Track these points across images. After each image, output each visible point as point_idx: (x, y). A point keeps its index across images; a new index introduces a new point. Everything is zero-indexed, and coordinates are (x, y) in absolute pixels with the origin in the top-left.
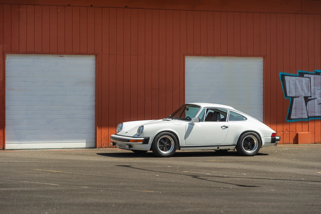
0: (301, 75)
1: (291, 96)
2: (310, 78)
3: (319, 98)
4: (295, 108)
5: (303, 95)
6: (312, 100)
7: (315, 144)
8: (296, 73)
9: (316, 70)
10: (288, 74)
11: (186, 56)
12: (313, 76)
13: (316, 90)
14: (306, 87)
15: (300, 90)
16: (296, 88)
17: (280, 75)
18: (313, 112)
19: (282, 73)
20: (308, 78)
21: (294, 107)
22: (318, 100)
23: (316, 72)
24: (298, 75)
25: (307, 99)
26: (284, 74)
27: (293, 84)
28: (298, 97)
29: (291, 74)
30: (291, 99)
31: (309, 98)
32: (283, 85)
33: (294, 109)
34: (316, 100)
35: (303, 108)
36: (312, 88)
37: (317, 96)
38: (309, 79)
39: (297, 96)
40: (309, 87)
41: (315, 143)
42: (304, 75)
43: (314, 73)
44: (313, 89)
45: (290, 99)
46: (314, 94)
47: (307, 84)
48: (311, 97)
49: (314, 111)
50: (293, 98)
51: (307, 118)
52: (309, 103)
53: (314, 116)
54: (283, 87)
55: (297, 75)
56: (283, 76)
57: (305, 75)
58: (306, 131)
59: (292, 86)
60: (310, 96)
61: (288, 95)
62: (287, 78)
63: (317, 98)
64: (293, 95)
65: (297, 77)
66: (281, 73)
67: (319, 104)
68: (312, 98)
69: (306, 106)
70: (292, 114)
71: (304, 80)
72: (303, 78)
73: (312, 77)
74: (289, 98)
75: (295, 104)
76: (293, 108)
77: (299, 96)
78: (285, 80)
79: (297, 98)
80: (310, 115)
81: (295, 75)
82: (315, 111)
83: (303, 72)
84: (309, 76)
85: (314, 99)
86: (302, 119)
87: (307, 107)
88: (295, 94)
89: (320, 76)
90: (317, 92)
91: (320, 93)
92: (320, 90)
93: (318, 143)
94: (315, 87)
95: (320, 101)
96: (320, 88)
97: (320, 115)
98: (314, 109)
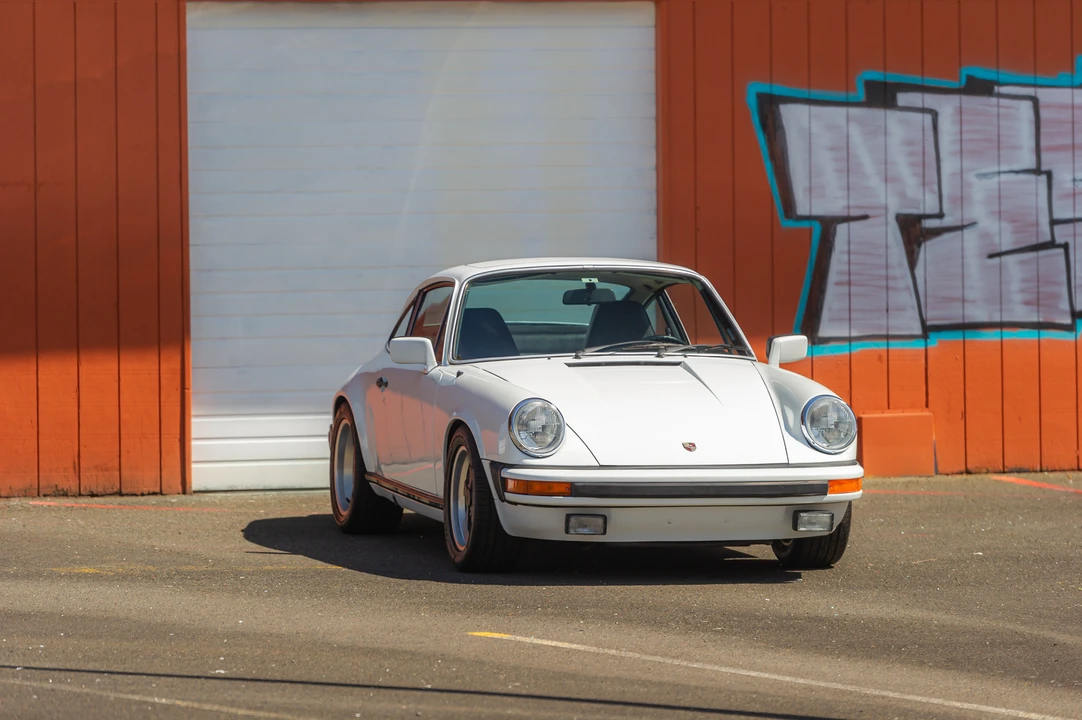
0: (882, 96)
1: (817, 211)
2: (935, 114)
3: (987, 223)
4: (846, 278)
5: (895, 206)
6: (946, 236)
7: (964, 476)
8: (848, 86)
9: (967, 71)
10: (803, 93)
11: (189, 6)
12: (955, 99)
13: (970, 177)
14: (912, 165)
15: (876, 182)
16: (848, 167)
17: (752, 101)
18: (952, 300)
19: (764, 88)
20: (923, 110)
21: (840, 273)
22: (985, 236)
23: (970, 79)
24: (861, 94)
25: (914, 231)
26: (778, 90)
27: (832, 149)
28: (865, 217)
29: (816, 94)
30: (817, 228)
31: (929, 224)
32: (773, 157)
33: (838, 284)
34: (969, 235)
35: (895, 278)
36: (949, 166)
37: (977, 211)
38: (928, 118)
39: (854, 213)
40: (931, 164)
41: (968, 472)
42: (894, 98)
43: (954, 84)
44: (953, 174)
45: (811, 230)
46: (961, 200)
47: (919, 148)
48: (940, 216)
49: (958, 293)
50: (829, 224)
51: (918, 331)
52: (929, 250)
53: (960, 321)
54: (768, 166)
55: (852, 97)
56: (769, 106)
57: (903, 99)
58: (913, 407)
59: (826, 161)
60: (936, 211)
61: (803, 207)
62: (794, 117)
63: (980, 225)
64: (831, 203)
65: (854, 111)
66: (754, 89)
67: (991, 256)
68: (947, 221)
69: (912, 264)
70: (825, 315)
71: (899, 127)
72: (892, 117)
73: (946, 106)
74: (805, 224)
75: (846, 257)
76: (833, 277)
77: (869, 212)
78: (781, 127)
79: (853, 225)
80: (934, 316)
81: (840, 96)
82: (969, 295)
83: (893, 77)
84: (930, 100)
85: (961, 228)
86: (888, 337)
87: (919, 271)
88: (844, 203)
89: (994, 100)
90: (980, 190)
91: (997, 193)
92: (996, 179)
93: (988, 472)
94: (967, 164)
95: (996, 240)
96: (996, 169)
97: (996, 318)
98: (960, 283)
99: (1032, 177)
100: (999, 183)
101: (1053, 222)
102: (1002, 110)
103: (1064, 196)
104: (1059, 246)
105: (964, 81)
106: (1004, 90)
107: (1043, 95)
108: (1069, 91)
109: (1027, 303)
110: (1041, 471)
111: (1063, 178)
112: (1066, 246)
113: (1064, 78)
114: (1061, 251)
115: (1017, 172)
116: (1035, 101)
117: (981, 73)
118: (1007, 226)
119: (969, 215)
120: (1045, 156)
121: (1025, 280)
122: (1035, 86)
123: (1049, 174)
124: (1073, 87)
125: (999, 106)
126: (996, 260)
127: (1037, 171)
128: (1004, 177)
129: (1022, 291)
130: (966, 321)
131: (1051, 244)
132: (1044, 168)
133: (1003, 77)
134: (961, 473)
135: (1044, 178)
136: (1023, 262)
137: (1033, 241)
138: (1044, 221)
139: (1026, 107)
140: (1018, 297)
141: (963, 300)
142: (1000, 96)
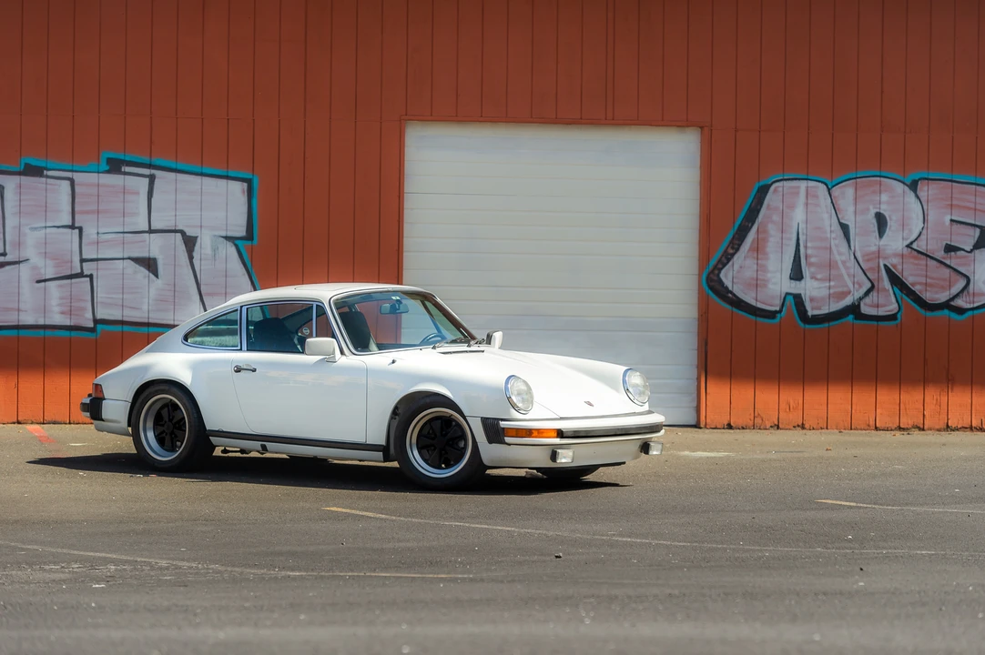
3: (36, 260)
6: (8, 268)
7: (16, 425)
9: (27, 160)
12: (17, 178)
13: (26, 230)
18: (12, 309)
22: (35, 268)
23: (27, 165)
34: (24, 267)
36: (11, 221)
37: (30, 251)
41: (19, 423)
43: (17, 169)
44: (14, 227)
46: (19, 244)
48: (4, 254)
49: (14, 305)
53: (16, 324)
63: (31, 261)
67: (38, 282)
68: (9, 258)
73: (10, 183)
82: (22, 306)
85: (18, 263)
89: (44, 179)
90: (32, 239)
91: (44, 241)
92: (44, 231)
93: (32, 423)
94: (23, 221)
95: (43, 271)
96: (44, 225)
97: (41, 322)
98: (17, 299)
99: (69, 230)
100: (46, 234)
101: (82, 261)
102: (48, 187)
103: (91, 244)
104: (86, 276)
105: (22, 167)
106: (51, 173)
107: (78, 177)
108: (96, 174)
109: (62, 313)
110: (70, 423)
111: (90, 232)
112: (91, 276)
113: (93, 166)
114: (88, 279)
115: (58, 227)
116: (72, 182)
117: (34, 162)
118: (50, 263)
119: (24, 255)
120: (77, 217)
121: (61, 298)
122: (72, 171)
123: (80, 229)
124: (98, 172)
125: (46, 184)
126: (43, 284)
127: (72, 227)
128: (48, 230)
129: (60, 305)
130: (20, 323)
131: (81, 275)
132: (76, 225)
133: (50, 165)
134: (14, 423)
135: (77, 231)
136: (60, 286)
137: (69, 273)
138: (76, 259)
139: (66, 185)
140: (57, 309)
141: (19, 310)
142: (47, 177)
